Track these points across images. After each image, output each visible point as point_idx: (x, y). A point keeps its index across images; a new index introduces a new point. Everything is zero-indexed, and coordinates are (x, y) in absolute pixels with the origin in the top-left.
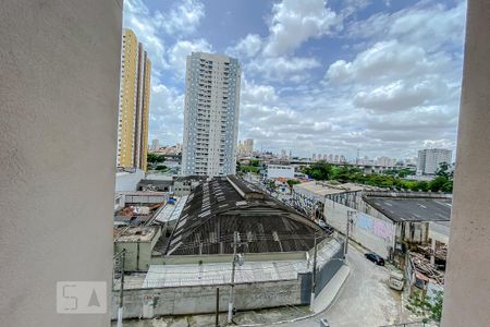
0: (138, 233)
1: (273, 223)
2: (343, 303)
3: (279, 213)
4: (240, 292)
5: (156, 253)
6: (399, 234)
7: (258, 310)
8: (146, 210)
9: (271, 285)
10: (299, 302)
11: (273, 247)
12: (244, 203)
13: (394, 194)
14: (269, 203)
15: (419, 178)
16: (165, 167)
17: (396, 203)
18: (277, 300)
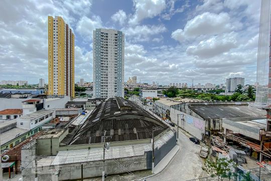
0: (53, 133)
1: (135, 123)
2: (172, 167)
3: (139, 117)
4: (110, 164)
5: (62, 144)
6: (207, 126)
7: (121, 174)
8: (67, 119)
9: (129, 159)
10: (146, 168)
11: (133, 137)
12: (119, 112)
13: (206, 104)
14: (133, 112)
15: (226, 94)
16: (85, 94)
17: (207, 109)
18: (132, 167)
